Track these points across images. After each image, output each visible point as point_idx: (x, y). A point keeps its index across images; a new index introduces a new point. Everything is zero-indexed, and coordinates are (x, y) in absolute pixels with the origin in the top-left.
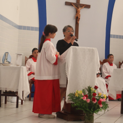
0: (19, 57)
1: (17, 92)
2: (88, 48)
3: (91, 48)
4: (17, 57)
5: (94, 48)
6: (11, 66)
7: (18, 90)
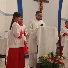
0: (6, 33)
1: (5, 56)
2: (51, 27)
3: (53, 27)
4: (5, 33)
5: (54, 27)
6: (1, 39)
7: (5, 54)
